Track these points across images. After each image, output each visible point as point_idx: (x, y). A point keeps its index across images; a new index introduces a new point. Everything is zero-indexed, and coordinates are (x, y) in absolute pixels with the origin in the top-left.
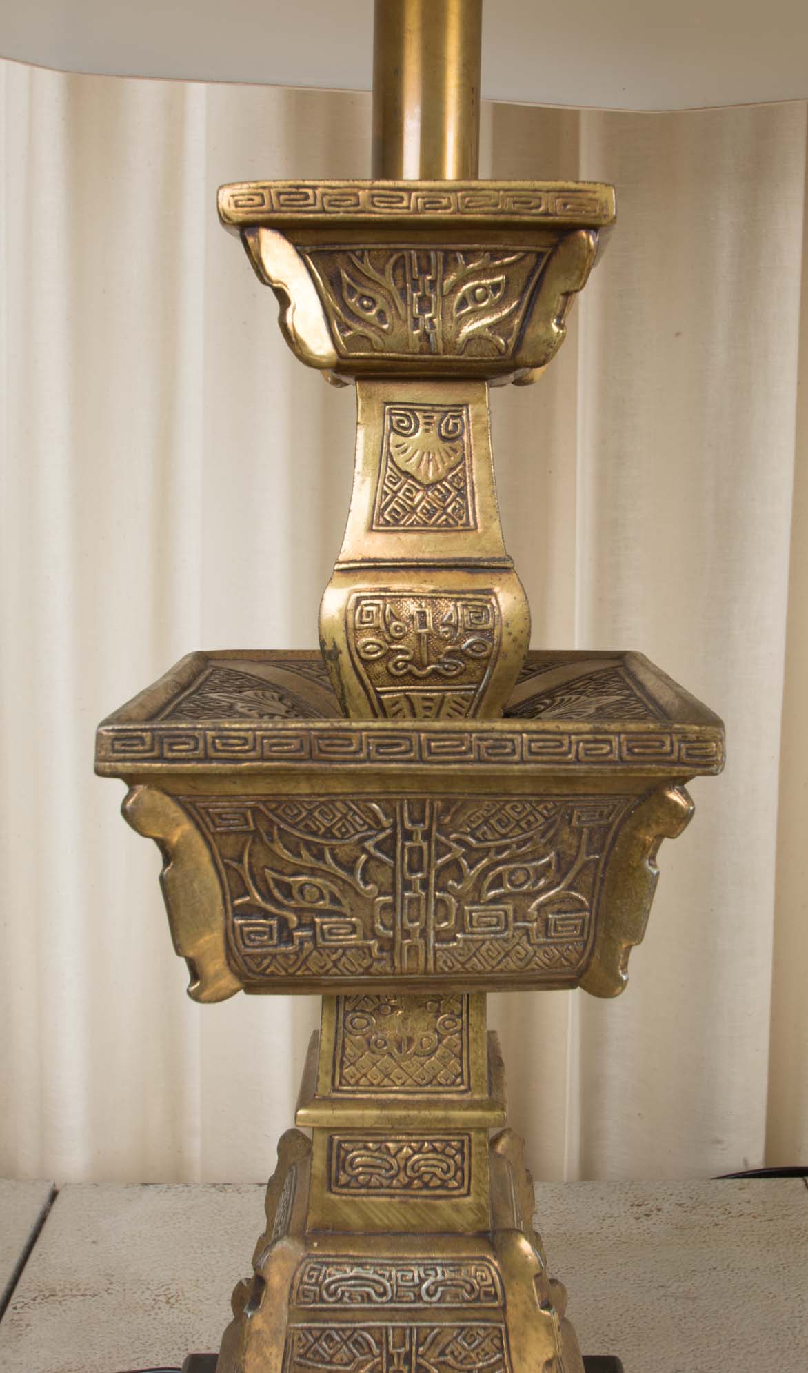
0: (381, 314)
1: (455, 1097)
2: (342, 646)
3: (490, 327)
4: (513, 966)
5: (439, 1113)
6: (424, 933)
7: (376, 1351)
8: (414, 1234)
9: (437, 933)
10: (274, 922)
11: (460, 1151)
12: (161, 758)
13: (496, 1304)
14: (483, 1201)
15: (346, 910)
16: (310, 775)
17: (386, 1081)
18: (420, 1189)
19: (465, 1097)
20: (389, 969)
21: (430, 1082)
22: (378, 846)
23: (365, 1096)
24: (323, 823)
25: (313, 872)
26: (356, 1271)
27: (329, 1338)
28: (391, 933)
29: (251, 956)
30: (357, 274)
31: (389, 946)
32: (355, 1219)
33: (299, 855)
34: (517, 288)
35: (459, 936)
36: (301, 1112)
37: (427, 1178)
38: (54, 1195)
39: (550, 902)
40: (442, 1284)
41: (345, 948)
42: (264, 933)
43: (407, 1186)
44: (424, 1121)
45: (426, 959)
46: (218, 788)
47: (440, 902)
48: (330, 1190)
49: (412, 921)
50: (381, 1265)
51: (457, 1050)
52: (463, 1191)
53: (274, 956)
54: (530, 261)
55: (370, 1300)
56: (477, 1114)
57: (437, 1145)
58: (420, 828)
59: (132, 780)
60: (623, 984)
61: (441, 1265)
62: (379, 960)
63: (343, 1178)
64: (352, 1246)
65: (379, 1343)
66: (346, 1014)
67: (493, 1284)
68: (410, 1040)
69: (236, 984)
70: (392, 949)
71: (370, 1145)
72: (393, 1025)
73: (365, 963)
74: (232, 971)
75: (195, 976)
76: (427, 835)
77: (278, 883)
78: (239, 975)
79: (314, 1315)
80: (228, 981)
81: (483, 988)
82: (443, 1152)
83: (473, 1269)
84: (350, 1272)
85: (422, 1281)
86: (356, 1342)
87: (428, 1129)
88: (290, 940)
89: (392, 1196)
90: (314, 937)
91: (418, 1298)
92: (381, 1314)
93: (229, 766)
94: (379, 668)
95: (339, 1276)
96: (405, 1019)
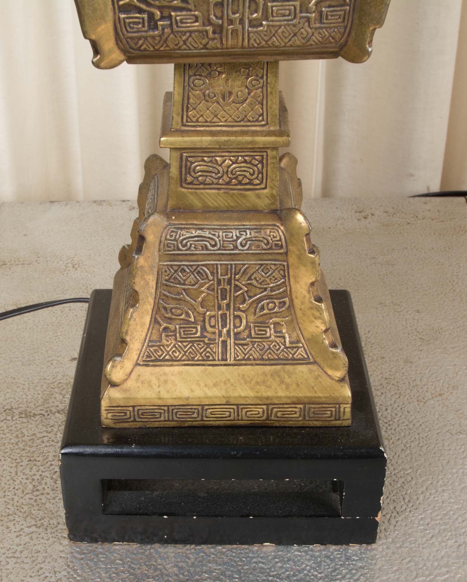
1: (258, 129)
4: (298, 43)
5: (249, 139)
6: (242, 21)
7: (211, 278)
8: (232, 211)
9: (250, 21)
10: (145, 16)
11: (261, 162)
13: (282, 251)
14: (274, 192)
15: (191, 7)
17: (215, 119)
18: (236, 185)
19: (264, 128)
20: (219, 46)
21: (243, 120)
23: (202, 129)
26: (199, 233)
27: (183, 271)
28: (220, 22)
29: (132, 38)
31: (219, 30)
32: (197, 203)
35: (264, 23)
36: (162, 139)
37: (240, 178)
40: (249, 239)
41: (191, 32)
42: (139, 23)
43: (228, 183)
44: (239, 143)
45: (243, 39)
48: (182, 186)
49: (234, 13)
50: (213, 229)
51: (260, 99)
52: (263, 186)
53: (146, 38)
55: (207, 249)
56: (273, 139)
57: (246, 158)
60: (369, 54)
61: (249, 229)
62: (213, 39)
63: (189, 179)
64: (196, 218)
65: (212, 273)
66: (190, 77)
67: (280, 240)
68: (230, 93)
69: (122, 57)
70: (221, 32)
71: (206, 159)
72: (220, 84)
73: (204, 42)
74: (119, 48)
75: (96, 51)
78: (124, 51)
79: (173, 257)
80: (117, 55)
81: (278, 57)
82: (250, 163)
83: (268, 231)
84: (194, 233)
85: (238, 238)
86: (199, 272)
87: (241, 149)
88: (156, 27)
89: (219, 189)
90: (171, 25)
91: (236, 247)
92: (214, 257)
95: (188, 235)
96: (227, 80)
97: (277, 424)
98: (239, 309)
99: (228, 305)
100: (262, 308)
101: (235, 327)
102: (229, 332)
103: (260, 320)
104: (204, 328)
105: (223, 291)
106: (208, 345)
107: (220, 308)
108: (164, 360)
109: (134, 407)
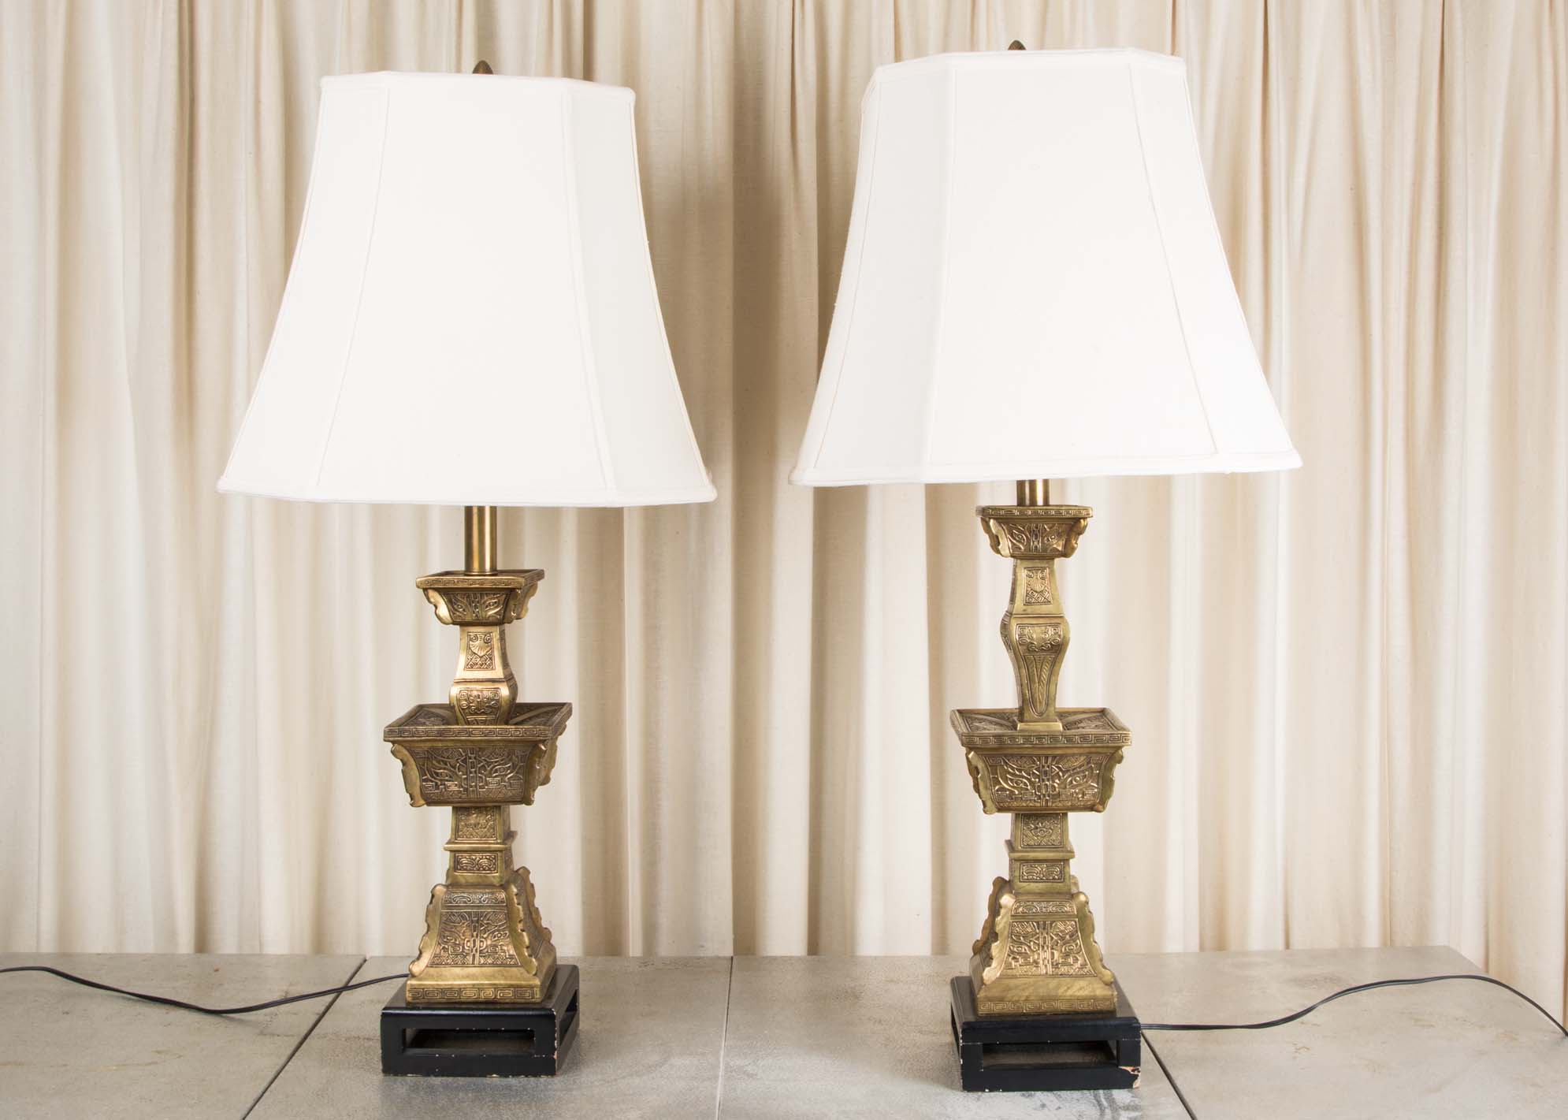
0: (464, 610)
1: (492, 842)
2: (455, 703)
3: (495, 613)
5: (487, 846)
6: (476, 786)
7: (468, 919)
8: (480, 885)
10: (434, 784)
11: (494, 858)
12: (401, 737)
13: (504, 905)
14: (501, 875)
15: (454, 780)
16: (440, 740)
17: (471, 836)
18: (482, 870)
19: (497, 840)
20: (469, 798)
21: (485, 835)
22: (462, 761)
23: (465, 842)
24: (446, 754)
25: (444, 769)
26: (462, 895)
27: (454, 915)
28: (467, 786)
29: (428, 794)
30: (458, 601)
31: (466, 790)
32: (463, 881)
33: (439, 764)
34: (501, 602)
35: (486, 787)
37: (484, 867)
38: (365, 961)
39: (511, 777)
40: (488, 898)
41: (455, 791)
42: (431, 787)
43: (479, 870)
44: (483, 848)
45: (479, 795)
46: (417, 745)
47: (480, 777)
48: (455, 871)
49: (472, 783)
50: (471, 893)
52: (496, 871)
53: (434, 794)
54: (504, 596)
55: (466, 903)
56: (503, 846)
57: (487, 856)
58: (473, 756)
59: (393, 742)
60: (533, 801)
61: (488, 893)
62: (465, 795)
64: (461, 888)
66: (459, 814)
67: (504, 899)
68: (479, 824)
69: (424, 802)
70: (467, 791)
71: (467, 856)
72: (473, 818)
73: (461, 796)
74: (423, 798)
75: (412, 798)
76: (475, 758)
77: (435, 772)
78: (425, 799)
80: (422, 802)
82: (489, 859)
83: (498, 894)
85: (482, 897)
86: (462, 916)
87: (484, 851)
88: (438, 789)
89: (474, 873)
90: (445, 788)
91: (480, 902)
93: (419, 738)
94: (467, 711)
95: (456, 896)
96: (476, 817)
97: (501, 1001)
98: (483, 937)
99: (477, 935)
100: (495, 937)
101: (480, 947)
102: (476, 950)
103: (494, 943)
104: (463, 947)
105: (475, 927)
106: (465, 957)
107: (473, 936)
108: (441, 964)
109: (423, 989)
